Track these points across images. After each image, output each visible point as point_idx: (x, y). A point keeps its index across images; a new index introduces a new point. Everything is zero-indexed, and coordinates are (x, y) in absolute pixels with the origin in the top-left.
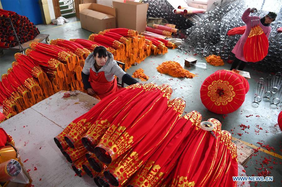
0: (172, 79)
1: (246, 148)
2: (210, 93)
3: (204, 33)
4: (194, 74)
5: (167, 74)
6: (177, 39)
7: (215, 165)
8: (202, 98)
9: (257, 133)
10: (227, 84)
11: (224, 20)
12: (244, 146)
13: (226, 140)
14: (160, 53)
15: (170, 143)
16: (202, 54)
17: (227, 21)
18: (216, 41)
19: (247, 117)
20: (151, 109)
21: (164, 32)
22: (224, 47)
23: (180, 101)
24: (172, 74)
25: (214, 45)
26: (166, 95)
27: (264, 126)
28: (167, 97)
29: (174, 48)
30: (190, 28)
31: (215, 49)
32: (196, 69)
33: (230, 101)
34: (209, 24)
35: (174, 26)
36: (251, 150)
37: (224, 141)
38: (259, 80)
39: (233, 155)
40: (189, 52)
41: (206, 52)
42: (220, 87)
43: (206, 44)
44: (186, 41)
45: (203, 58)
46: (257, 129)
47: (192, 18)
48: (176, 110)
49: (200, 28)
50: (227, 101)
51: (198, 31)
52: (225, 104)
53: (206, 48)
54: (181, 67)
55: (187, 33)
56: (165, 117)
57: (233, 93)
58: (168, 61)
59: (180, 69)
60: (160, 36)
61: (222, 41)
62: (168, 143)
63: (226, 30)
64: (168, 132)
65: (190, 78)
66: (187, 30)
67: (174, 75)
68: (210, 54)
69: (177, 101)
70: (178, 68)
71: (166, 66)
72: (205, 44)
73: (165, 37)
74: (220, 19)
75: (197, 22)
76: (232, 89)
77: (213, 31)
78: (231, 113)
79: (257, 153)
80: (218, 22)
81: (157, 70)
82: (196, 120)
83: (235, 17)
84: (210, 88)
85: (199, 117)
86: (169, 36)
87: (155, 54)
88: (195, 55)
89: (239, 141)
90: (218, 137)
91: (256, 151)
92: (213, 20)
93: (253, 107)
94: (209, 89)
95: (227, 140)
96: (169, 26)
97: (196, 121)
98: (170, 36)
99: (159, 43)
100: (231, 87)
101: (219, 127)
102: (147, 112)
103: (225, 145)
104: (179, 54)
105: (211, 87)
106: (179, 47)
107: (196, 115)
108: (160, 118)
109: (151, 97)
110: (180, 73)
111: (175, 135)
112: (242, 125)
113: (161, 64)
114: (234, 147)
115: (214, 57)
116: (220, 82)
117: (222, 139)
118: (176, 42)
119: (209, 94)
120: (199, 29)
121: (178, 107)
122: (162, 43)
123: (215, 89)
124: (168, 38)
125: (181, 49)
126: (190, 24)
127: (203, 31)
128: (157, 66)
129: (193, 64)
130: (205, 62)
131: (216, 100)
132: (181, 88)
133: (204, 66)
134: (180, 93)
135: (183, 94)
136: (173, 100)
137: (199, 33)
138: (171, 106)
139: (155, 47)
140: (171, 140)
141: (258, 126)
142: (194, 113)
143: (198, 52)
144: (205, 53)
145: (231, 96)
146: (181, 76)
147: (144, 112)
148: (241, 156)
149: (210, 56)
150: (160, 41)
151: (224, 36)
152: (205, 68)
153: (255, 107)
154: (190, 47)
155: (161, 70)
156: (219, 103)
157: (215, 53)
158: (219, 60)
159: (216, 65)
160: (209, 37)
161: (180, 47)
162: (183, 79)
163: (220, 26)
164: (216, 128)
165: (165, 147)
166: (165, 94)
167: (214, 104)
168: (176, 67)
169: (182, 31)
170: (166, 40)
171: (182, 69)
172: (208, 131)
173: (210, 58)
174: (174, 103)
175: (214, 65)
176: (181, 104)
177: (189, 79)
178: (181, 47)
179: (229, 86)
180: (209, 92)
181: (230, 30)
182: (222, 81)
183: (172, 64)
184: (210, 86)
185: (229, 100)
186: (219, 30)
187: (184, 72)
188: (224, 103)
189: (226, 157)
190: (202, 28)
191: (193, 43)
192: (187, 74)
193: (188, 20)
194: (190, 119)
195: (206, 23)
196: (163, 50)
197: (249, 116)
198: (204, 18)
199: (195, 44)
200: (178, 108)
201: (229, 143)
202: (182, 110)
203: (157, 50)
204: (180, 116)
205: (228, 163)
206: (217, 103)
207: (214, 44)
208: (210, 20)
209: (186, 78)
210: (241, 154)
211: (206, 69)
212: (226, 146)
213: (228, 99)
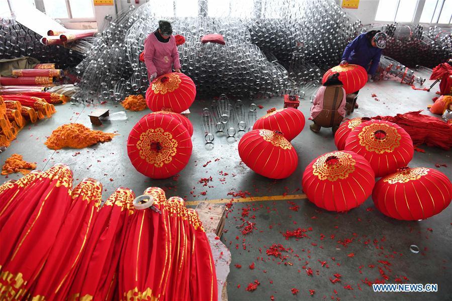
0: (79, 153)
1: (215, 207)
2: (142, 153)
3: (106, 66)
4: (112, 133)
5: (67, 147)
6: (64, 85)
7: (172, 251)
8: (135, 164)
9: (224, 182)
10: (161, 131)
11: (129, 40)
12: (211, 206)
13: (177, 209)
14: (43, 116)
15: (94, 253)
16: (113, 99)
17: (132, 40)
18: (128, 74)
19: (204, 166)
20: (39, 215)
21: (37, 79)
22: (142, 79)
23: (89, 182)
24: (75, 145)
25: (127, 80)
26: (61, 182)
27: (229, 170)
28: (64, 186)
29: (65, 102)
30: (82, 63)
31: (129, 85)
32: (113, 125)
33: (174, 154)
34: (109, 50)
35: (53, 65)
36: (221, 207)
37: (175, 212)
38: (203, 111)
39: (195, 225)
40: (92, 101)
41: (119, 94)
42: (153, 140)
43: (115, 82)
44: (81, 85)
45: (117, 104)
46: (222, 177)
47: (78, 47)
48: (88, 199)
49: (97, 60)
50: (170, 155)
51: (96, 65)
52: (169, 160)
53: (117, 88)
54: (87, 129)
55: (79, 72)
56: (72, 216)
57: (173, 142)
58: (61, 126)
59: (86, 132)
60: (33, 87)
61: (135, 71)
62: (92, 254)
63: (137, 54)
64: (85, 238)
65: (107, 142)
66: (77, 67)
67: (80, 146)
68: (125, 96)
69: (85, 185)
70: (82, 132)
71: (61, 135)
72: (112, 82)
73: (43, 88)
74: (122, 41)
75: (88, 52)
76: (171, 137)
77: (119, 59)
78: (183, 170)
79: (232, 208)
80: (120, 45)
81: (48, 147)
82: (126, 200)
83: (143, 33)
84: (140, 146)
85: (128, 195)
86: (48, 84)
87: (34, 120)
88: (103, 103)
89: (204, 203)
90: (163, 211)
91: (229, 205)
92: (113, 44)
93: (208, 150)
94: (139, 148)
95: (179, 209)
96: (42, 68)
97: (126, 202)
98: (51, 83)
99: (35, 100)
100: (169, 135)
101: (162, 195)
102: (33, 222)
103: (178, 217)
104: (77, 110)
105: (140, 143)
106: (72, 97)
107: (124, 193)
108: (63, 223)
109: (32, 196)
110: (88, 139)
111: (100, 236)
112: (202, 180)
113: (50, 134)
114: (193, 213)
115: (133, 98)
116: (151, 132)
117: (172, 211)
118: (64, 92)
119: (141, 155)
120: (95, 62)
121: (89, 193)
122: (40, 99)
123: (148, 145)
124: (48, 89)
125: (77, 101)
126: (79, 58)
127: (103, 63)
128: (46, 140)
129: (105, 119)
130: (123, 109)
131: (155, 160)
132: (98, 161)
133: (123, 115)
134: (100, 170)
135: (104, 170)
136: (79, 186)
137: (97, 68)
138: (77, 196)
139: (29, 108)
140: (95, 246)
141: (222, 172)
142: (119, 192)
143: (106, 98)
144: (119, 96)
145: (173, 148)
146: (93, 143)
147: (27, 225)
148: (212, 221)
149: (126, 98)
150: (35, 97)
151: (136, 64)
152: (125, 118)
153: (211, 150)
154: (92, 92)
155: (54, 145)
156: (160, 164)
157: (132, 92)
158: (143, 101)
159: (140, 110)
160: (116, 70)
161: (74, 98)
162: (97, 147)
163: (126, 51)
164: (158, 199)
165: (89, 262)
166: (59, 182)
167: (155, 167)
168: (78, 132)
169: (69, 71)
170: (46, 92)
171: (89, 131)
172: (147, 209)
173: (127, 102)
174: (80, 190)
175: (137, 110)
176: (93, 187)
177: (106, 144)
178: (76, 98)
179: (165, 133)
180: (141, 151)
181: (141, 53)
182: (153, 131)
183: (69, 129)
184: (138, 143)
185: (172, 153)
186: (127, 57)
187: (94, 135)
188: (166, 160)
189: (184, 232)
190: (99, 60)
191: (95, 86)
192: (101, 137)
193: (73, 52)
194: (116, 203)
195: (103, 51)
196: (47, 112)
197: (207, 164)
198: (98, 43)
199: (98, 87)
200: (89, 195)
201: (183, 211)
202: (98, 195)
203: (34, 113)
204: (97, 205)
205: (190, 239)
206: (158, 164)
207: (127, 78)
208: (109, 44)
209: (101, 144)
210: (212, 218)
211: (127, 120)
212: (180, 217)
213: (170, 152)
